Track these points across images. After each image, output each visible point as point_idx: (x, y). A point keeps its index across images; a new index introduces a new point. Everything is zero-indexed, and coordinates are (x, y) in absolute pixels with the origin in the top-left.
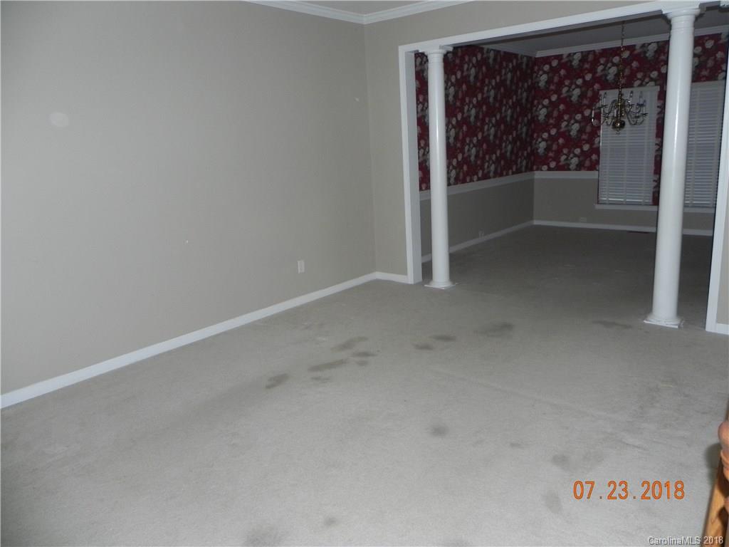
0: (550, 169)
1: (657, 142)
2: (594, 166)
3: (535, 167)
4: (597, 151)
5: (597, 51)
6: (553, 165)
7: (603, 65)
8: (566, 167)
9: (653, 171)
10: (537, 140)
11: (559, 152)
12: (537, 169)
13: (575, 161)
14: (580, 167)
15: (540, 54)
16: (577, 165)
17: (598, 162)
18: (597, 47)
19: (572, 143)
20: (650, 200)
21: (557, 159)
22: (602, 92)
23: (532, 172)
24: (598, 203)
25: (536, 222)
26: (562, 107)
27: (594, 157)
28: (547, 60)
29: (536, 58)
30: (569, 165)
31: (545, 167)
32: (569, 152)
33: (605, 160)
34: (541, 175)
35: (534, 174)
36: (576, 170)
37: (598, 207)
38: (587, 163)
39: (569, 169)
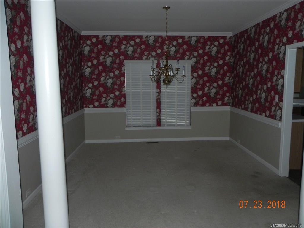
0: (94, 107)
1: (157, 91)
2: (122, 105)
3: (84, 105)
4: (124, 96)
5: (121, 37)
6: (96, 104)
7: (125, 45)
8: (105, 106)
9: (156, 107)
10: (85, 89)
11: (100, 96)
12: (86, 107)
13: (111, 102)
14: (114, 105)
15: (83, 33)
16: (112, 104)
17: (125, 102)
18: (121, 34)
19: (108, 90)
20: (155, 123)
21: (99, 100)
22: (125, 61)
23: (83, 109)
24: (126, 127)
25: (87, 141)
26: (100, 68)
27: (123, 99)
28: (89, 37)
29: (81, 35)
30: (107, 104)
31: (91, 106)
32: (107, 96)
33: (129, 101)
34: (89, 111)
35: (85, 110)
36: (112, 107)
37: (127, 129)
38: (119, 103)
39: (107, 107)
